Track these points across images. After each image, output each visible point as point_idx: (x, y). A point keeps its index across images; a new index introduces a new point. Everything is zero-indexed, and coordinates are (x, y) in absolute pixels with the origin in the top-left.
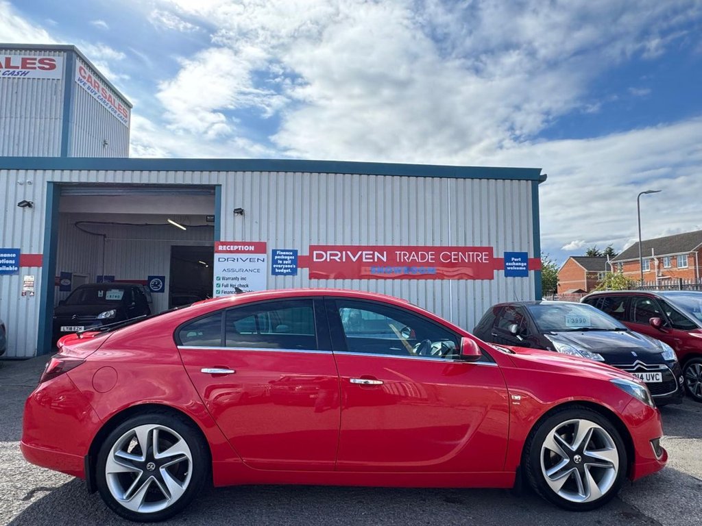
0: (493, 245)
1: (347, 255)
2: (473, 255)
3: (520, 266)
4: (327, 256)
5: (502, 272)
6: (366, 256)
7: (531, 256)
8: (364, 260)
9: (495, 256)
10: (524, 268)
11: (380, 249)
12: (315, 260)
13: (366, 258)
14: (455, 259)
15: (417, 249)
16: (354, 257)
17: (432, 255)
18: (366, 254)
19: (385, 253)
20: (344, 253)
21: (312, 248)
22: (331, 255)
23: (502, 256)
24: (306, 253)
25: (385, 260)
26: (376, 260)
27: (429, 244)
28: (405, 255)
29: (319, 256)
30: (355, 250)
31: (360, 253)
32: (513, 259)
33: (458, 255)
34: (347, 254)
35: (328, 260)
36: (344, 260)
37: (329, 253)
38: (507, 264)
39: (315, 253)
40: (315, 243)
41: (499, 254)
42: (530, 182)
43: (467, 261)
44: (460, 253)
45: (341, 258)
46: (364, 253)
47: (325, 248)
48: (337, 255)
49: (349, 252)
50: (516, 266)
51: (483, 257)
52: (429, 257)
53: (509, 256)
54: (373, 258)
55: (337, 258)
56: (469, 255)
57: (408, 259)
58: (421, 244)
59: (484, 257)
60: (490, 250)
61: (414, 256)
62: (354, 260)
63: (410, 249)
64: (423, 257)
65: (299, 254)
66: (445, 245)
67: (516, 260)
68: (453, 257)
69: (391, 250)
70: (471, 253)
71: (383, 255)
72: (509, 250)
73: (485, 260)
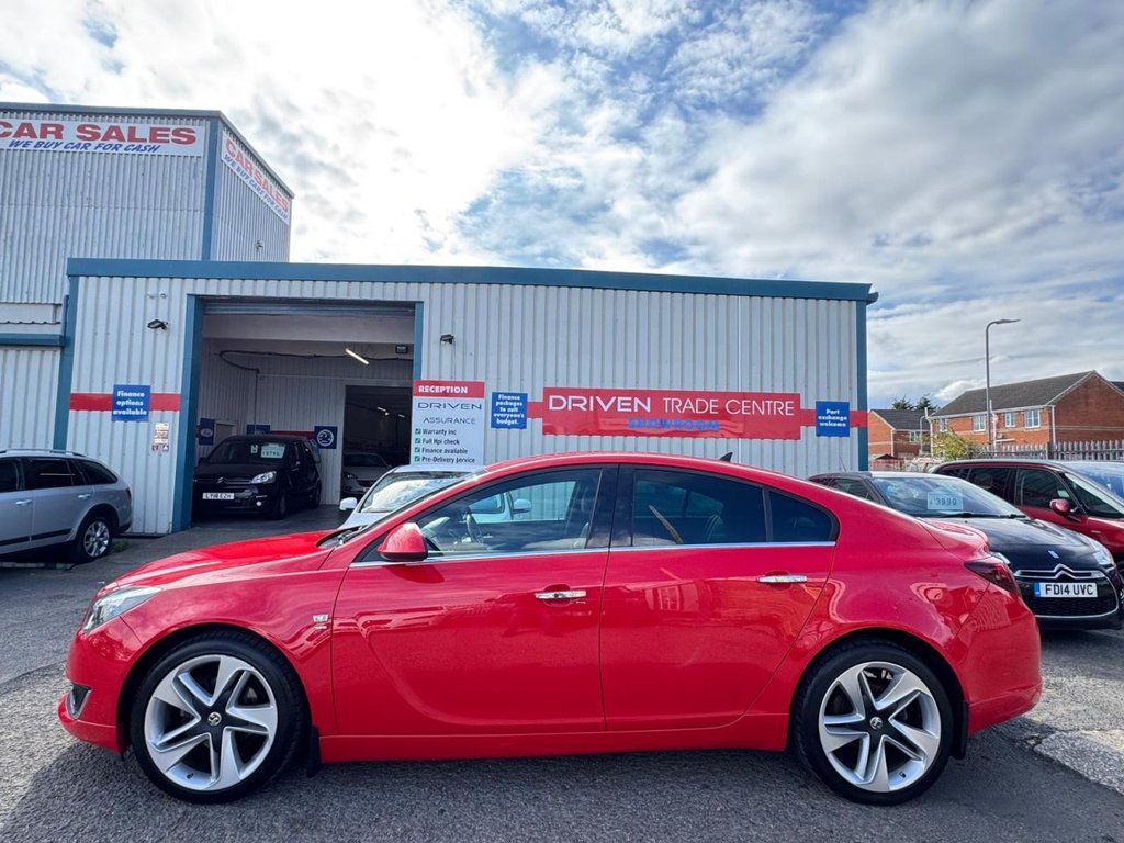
0: (800, 390)
1: (596, 402)
2: (772, 404)
3: (838, 421)
4: (568, 403)
5: (813, 429)
6: (622, 404)
7: (854, 407)
8: (619, 410)
9: (802, 408)
10: (844, 425)
11: (643, 395)
12: (551, 408)
13: (622, 407)
14: (746, 410)
15: (693, 395)
16: (606, 404)
17: (714, 403)
18: (622, 401)
19: (649, 399)
20: (592, 398)
21: (548, 392)
22: (574, 401)
23: (812, 407)
24: (539, 398)
25: (648, 409)
26: (636, 410)
27: (711, 388)
28: (676, 403)
29: (558, 403)
30: (606, 394)
31: (614, 398)
32: (828, 411)
33: (750, 404)
34: (595, 401)
35: (570, 408)
36: (591, 409)
37: (570, 398)
38: (820, 418)
39: (551, 397)
40: (551, 385)
41: (809, 404)
42: (854, 303)
43: (763, 413)
44: (754, 402)
45: (587, 406)
46: (620, 399)
47: (566, 392)
48: (581, 401)
49: (598, 398)
50: (832, 421)
51: (786, 408)
52: (711, 406)
53: (822, 407)
54: (632, 407)
55: (581, 406)
56: (766, 404)
57: (681, 408)
58: (699, 388)
60: (796, 398)
61: (688, 405)
62: (606, 408)
63: (683, 395)
64: (702, 407)
65: (529, 399)
66: (733, 389)
67: (832, 412)
68: (743, 407)
69: (657, 396)
70: (769, 402)
71: (645, 403)
72: (824, 399)
73: (789, 411)
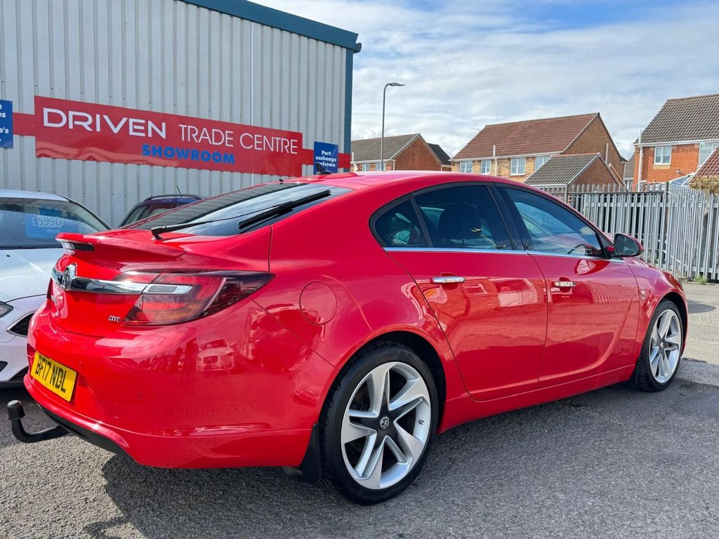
0: (302, 130)
1: (103, 122)
2: (280, 141)
3: (330, 162)
4: (68, 119)
5: (311, 168)
6: (134, 128)
7: (341, 150)
8: (131, 133)
9: (304, 147)
10: (334, 165)
11: (158, 118)
12: (46, 124)
13: (135, 130)
14: (259, 145)
15: (210, 124)
16: (116, 126)
17: (229, 135)
18: (135, 124)
19: (164, 125)
20: (98, 116)
21: (41, 102)
22: (76, 118)
23: (311, 147)
24: (29, 109)
25: (163, 135)
26: (150, 135)
27: (226, 119)
28: (193, 131)
29: (54, 118)
30: (117, 113)
31: (124, 120)
32: (323, 152)
33: (261, 139)
34: (103, 120)
35: (71, 126)
36: (98, 129)
37: (71, 113)
38: (317, 158)
39: (46, 111)
40: (45, 93)
41: (308, 145)
42: (344, 50)
43: (272, 150)
44: (265, 137)
45: (93, 125)
46: (131, 121)
47: (66, 105)
48: (85, 119)
49: (106, 117)
50: (326, 162)
51: (290, 147)
52: (226, 138)
53: (320, 147)
54: (146, 131)
55: (85, 125)
56: (275, 141)
57: (198, 137)
58: (215, 118)
59: (292, 147)
60: (298, 136)
61: (205, 135)
62: (116, 130)
63: (201, 123)
64: (218, 138)
65: (15, 110)
66: (247, 123)
67: (326, 154)
68: (256, 142)
69: (173, 122)
70: (278, 139)
71: (161, 129)
72: (320, 140)
73: (294, 150)
